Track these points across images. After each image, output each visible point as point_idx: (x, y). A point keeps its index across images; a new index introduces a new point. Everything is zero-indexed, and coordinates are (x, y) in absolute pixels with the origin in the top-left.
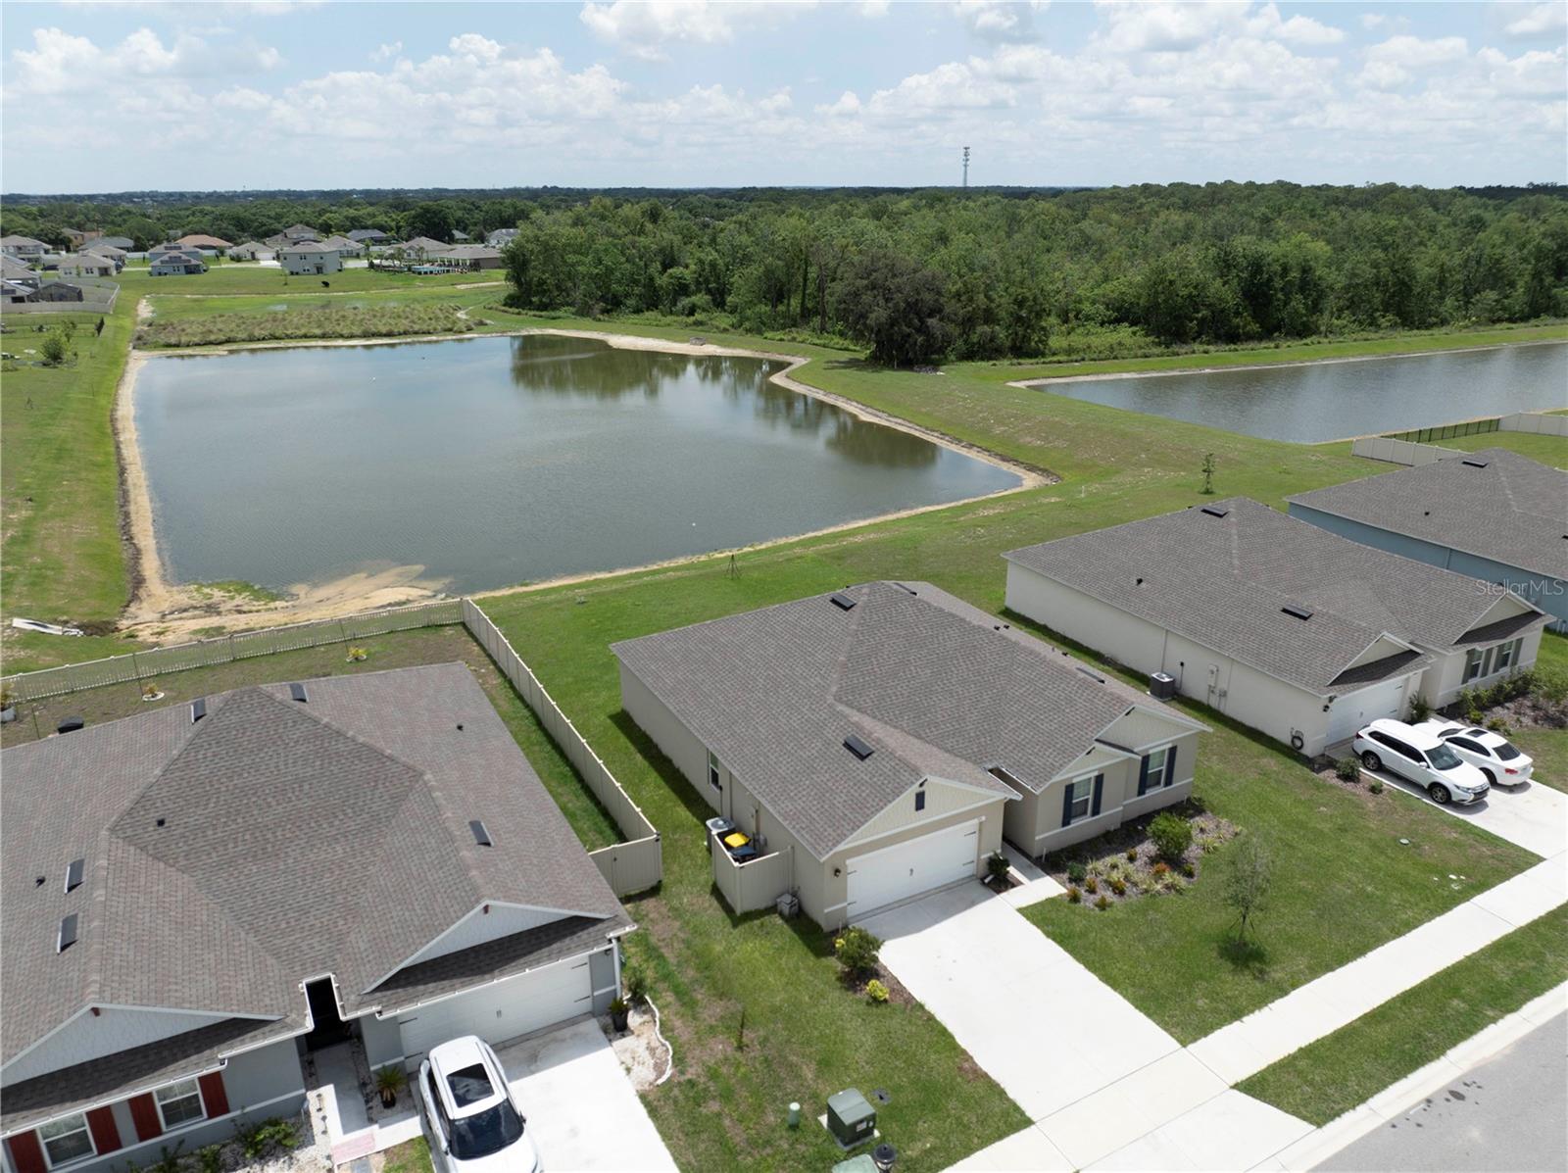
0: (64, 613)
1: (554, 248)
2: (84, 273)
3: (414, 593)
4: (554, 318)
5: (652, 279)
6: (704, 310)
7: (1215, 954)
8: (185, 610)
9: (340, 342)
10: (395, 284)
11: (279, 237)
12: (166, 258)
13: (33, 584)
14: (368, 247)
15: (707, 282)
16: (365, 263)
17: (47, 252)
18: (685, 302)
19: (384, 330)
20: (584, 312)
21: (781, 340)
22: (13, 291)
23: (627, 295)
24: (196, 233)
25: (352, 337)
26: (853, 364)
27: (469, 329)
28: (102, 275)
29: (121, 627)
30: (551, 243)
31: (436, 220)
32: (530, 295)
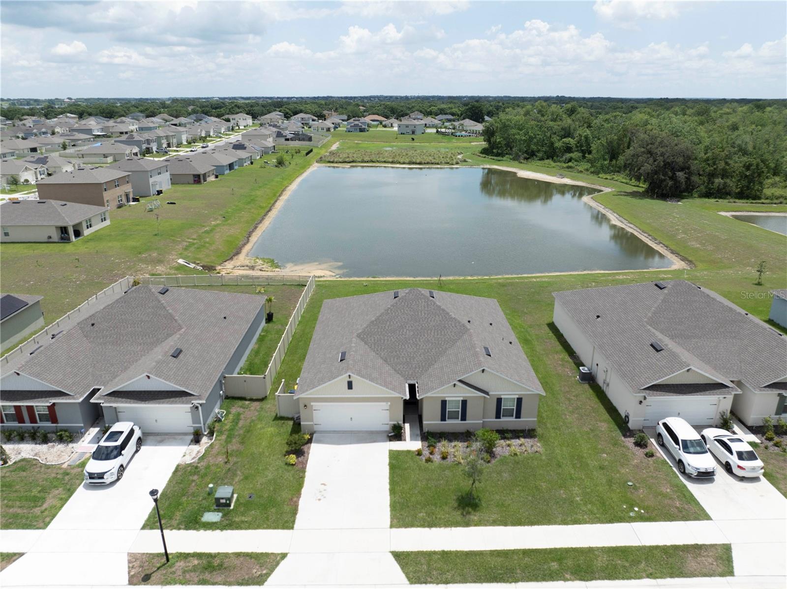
0: (200, 260)
1: (509, 126)
2: (320, 130)
3: (328, 273)
4: (499, 161)
5: (552, 144)
6: (576, 161)
7: (455, 497)
8: (243, 266)
9: (398, 165)
10: (443, 140)
11: (407, 117)
12: (353, 124)
13: (198, 248)
14: (444, 123)
15: (581, 146)
16: (434, 130)
17: (313, 120)
18: (568, 155)
19: (418, 161)
20: (516, 158)
21: (606, 179)
22: (286, 136)
23: (539, 151)
24: (374, 114)
25: (404, 163)
26: (634, 194)
27: (457, 163)
28: (327, 131)
29: (217, 269)
30: (507, 124)
31: (477, 111)
32: (493, 148)
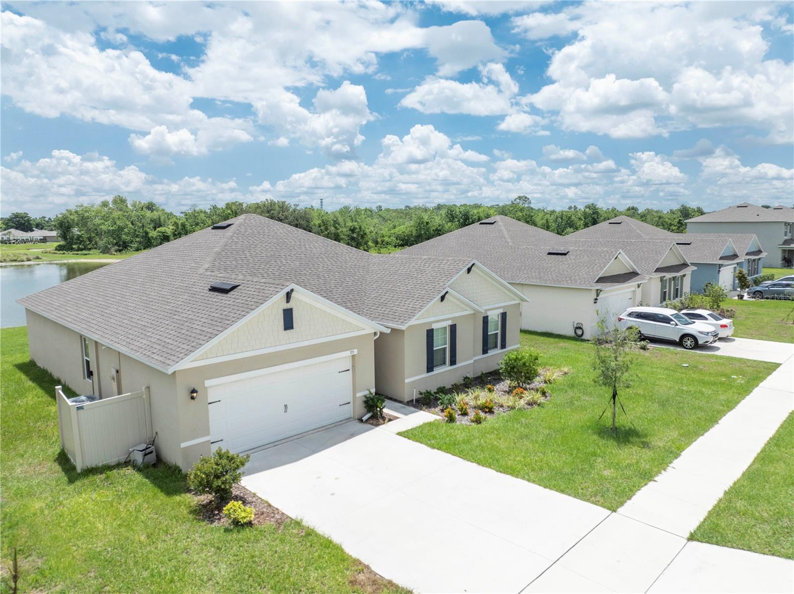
4: (85, 255)
5: (147, 233)
15: (180, 234)
20: (105, 251)
23: (132, 242)
31: (24, 224)
32: (71, 244)
